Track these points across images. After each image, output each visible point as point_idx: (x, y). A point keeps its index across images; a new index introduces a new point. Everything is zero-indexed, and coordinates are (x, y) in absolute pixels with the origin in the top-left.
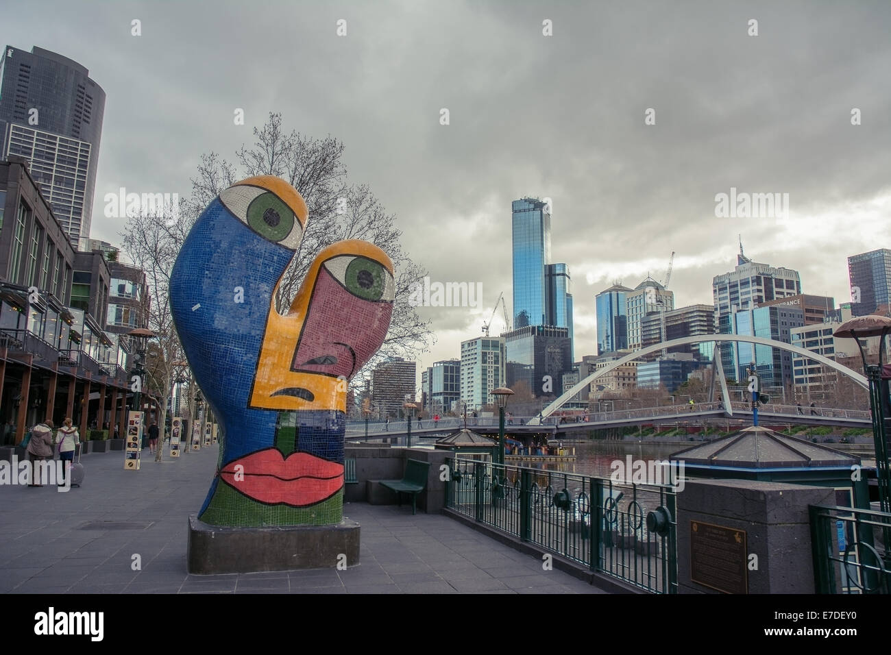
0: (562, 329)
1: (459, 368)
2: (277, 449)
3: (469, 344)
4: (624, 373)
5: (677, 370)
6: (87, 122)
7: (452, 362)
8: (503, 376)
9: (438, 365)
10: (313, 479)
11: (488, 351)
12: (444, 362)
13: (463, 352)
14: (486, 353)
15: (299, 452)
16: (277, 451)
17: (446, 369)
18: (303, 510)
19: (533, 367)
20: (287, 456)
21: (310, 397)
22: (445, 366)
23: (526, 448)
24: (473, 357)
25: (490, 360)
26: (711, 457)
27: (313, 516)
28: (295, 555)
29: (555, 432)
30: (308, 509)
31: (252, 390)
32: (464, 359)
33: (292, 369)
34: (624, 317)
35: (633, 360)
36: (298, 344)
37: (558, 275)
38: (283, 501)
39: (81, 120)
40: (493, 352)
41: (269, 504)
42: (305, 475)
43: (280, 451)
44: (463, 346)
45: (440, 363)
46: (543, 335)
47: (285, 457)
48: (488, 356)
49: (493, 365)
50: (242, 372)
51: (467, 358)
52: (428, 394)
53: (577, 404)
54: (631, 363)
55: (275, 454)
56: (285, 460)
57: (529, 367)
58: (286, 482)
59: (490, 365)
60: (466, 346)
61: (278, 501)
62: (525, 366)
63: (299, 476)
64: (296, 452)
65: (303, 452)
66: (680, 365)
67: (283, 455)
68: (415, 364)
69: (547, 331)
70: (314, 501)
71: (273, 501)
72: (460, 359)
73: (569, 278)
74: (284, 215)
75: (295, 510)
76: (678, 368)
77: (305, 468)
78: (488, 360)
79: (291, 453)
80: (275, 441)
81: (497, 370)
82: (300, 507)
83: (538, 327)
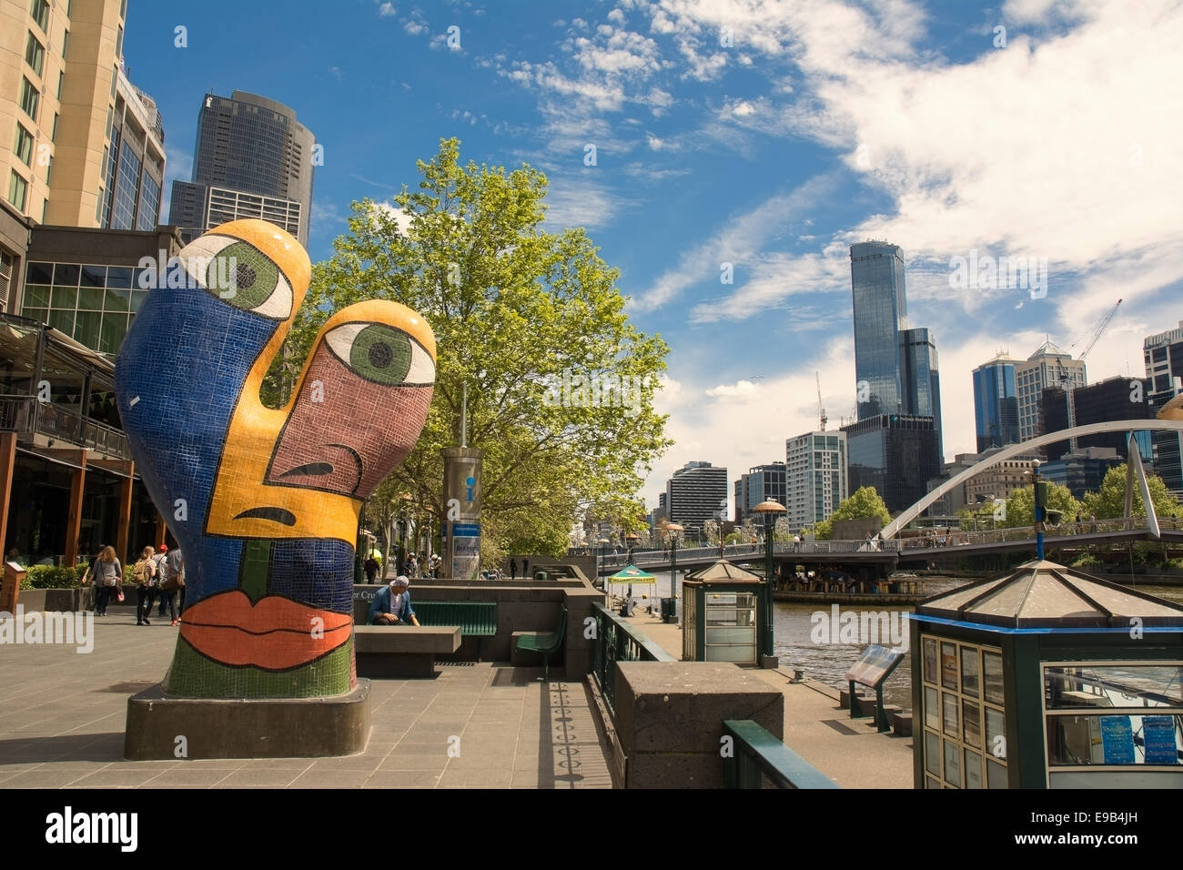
0: (926, 418)
1: (784, 474)
2: (242, 591)
3: (797, 441)
4: (1014, 478)
5: (1093, 472)
6: (297, 177)
7: (774, 467)
8: (844, 484)
9: (756, 471)
10: (293, 633)
11: (822, 451)
12: (763, 467)
13: (788, 453)
14: (820, 454)
15: (273, 595)
16: (242, 594)
17: (767, 475)
18: (280, 675)
19: (886, 472)
20: (256, 602)
21: (289, 519)
22: (765, 473)
23: (856, 584)
24: (804, 459)
25: (826, 464)
26: (964, 607)
27: (295, 684)
28: (263, 738)
29: (897, 561)
30: (287, 675)
31: (208, 511)
32: (791, 462)
33: (266, 482)
34: (1013, 399)
35: (1011, 459)
36: (276, 448)
37: (918, 344)
38: (252, 663)
39: (289, 176)
40: (830, 451)
41: (234, 666)
42: (281, 627)
43: (245, 593)
44: (788, 446)
45: (758, 468)
46: (898, 427)
47: (254, 602)
48: (823, 457)
49: (831, 470)
50: (195, 487)
51: (795, 461)
52: (743, 510)
53: (942, 521)
54: (1008, 462)
55: (239, 598)
56: (253, 607)
57: (880, 472)
58: (256, 637)
59: (827, 470)
60: (794, 445)
61: (245, 663)
62: (875, 469)
63: (273, 628)
64: (267, 596)
65: (278, 595)
66: (1097, 465)
67: (251, 600)
68: (726, 471)
69: (903, 422)
70: (296, 663)
71: (237, 663)
72: (785, 463)
73: (934, 347)
74: (263, 271)
75: (269, 675)
76: (1095, 469)
77: (281, 617)
78: (823, 463)
79: (262, 597)
80: (240, 580)
81: (835, 476)
82: (277, 671)
83: (892, 416)
